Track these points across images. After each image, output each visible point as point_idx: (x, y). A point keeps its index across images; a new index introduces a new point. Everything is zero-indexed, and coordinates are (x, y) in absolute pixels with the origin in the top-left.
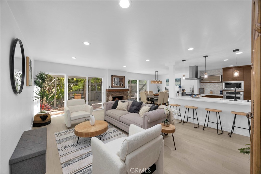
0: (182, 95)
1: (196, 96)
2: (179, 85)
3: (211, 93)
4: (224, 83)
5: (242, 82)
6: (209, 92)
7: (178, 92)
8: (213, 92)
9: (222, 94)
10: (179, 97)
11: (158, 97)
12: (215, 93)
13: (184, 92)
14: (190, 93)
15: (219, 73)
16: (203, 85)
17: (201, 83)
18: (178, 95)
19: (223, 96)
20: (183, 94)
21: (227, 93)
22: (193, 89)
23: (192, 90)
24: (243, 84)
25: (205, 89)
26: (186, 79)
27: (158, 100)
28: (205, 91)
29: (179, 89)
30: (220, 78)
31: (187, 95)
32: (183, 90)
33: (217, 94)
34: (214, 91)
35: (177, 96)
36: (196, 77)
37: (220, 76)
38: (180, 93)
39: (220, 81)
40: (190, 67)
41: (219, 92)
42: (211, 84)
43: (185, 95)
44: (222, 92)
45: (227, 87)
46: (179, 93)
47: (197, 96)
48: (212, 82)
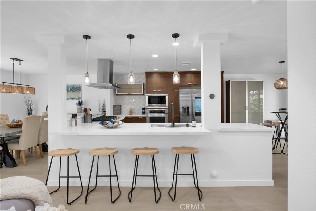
0: (85, 122)
1: (113, 123)
2: (79, 98)
3: (131, 112)
4: (148, 95)
5: (167, 95)
6: (128, 112)
7: (74, 116)
8: (133, 112)
9: (144, 113)
10: (77, 126)
11: (21, 132)
12: (135, 113)
13: (87, 114)
14: (100, 116)
15: (141, 79)
16: (120, 100)
17: (117, 95)
18: (74, 122)
19: (146, 117)
20: (85, 120)
21: (151, 112)
22: (104, 106)
23: (101, 108)
24: (167, 97)
25: (122, 106)
26: (92, 85)
27: (21, 140)
28: (123, 109)
29: (79, 107)
30: (142, 88)
31: (94, 120)
32: (86, 110)
33: (138, 114)
34: (134, 110)
35: (71, 125)
36: (111, 82)
37: (143, 84)
38: (80, 117)
39: (143, 93)
40: (100, 60)
41: (141, 111)
42: (130, 98)
43: (90, 121)
44: (144, 111)
45: (151, 103)
46: (77, 117)
47: (116, 124)
48: (132, 93)
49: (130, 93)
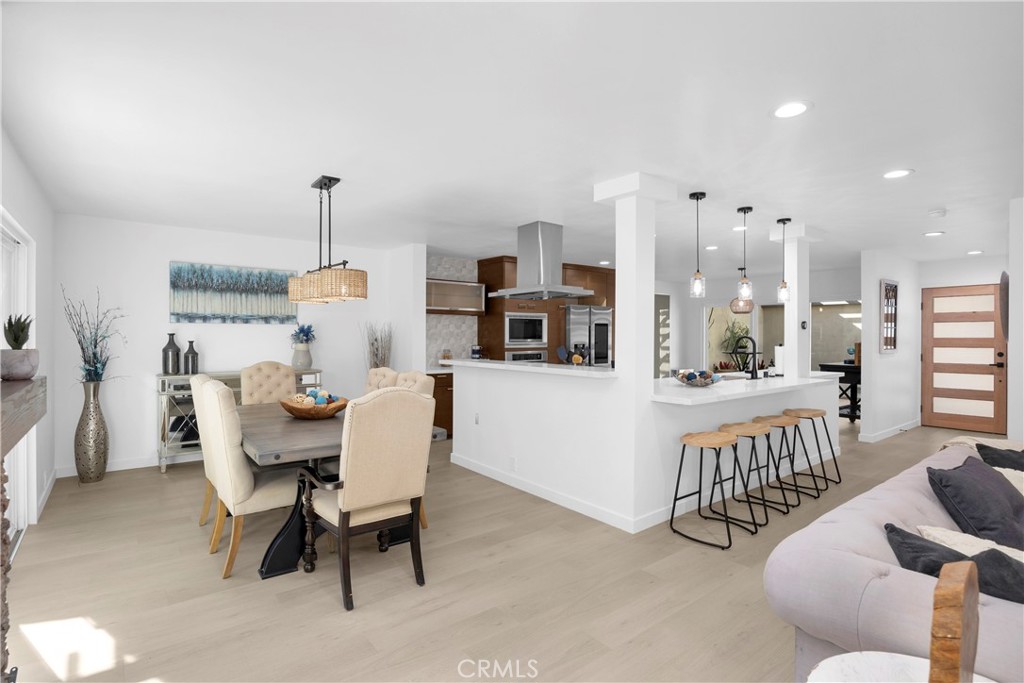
4: (508, 316)
5: (544, 317)
24: (545, 323)
30: (481, 297)
37: (484, 286)
39: (483, 309)
48: (461, 309)
49: (454, 308)
